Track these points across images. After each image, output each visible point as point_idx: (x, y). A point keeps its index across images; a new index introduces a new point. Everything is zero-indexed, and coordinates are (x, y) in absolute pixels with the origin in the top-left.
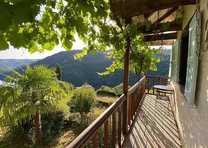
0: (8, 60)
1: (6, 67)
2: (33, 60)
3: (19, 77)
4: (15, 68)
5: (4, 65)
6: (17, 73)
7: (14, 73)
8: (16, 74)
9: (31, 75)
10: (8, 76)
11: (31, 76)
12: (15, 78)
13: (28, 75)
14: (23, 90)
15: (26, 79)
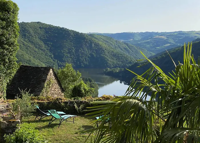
0: (141, 34)
1: (137, 52)
2: (193, 35)
3: (161, 81)
4: (154, 54)
5: (134, 46)
6: (160, 70)
7: (151, 70)
8: (157, 71)
9: (192, 79)
10: (139, 77)
11: (190, 82)
12: (153, 83)
13: (184, 80)
14: (167, 123)
15: (178, 90)
